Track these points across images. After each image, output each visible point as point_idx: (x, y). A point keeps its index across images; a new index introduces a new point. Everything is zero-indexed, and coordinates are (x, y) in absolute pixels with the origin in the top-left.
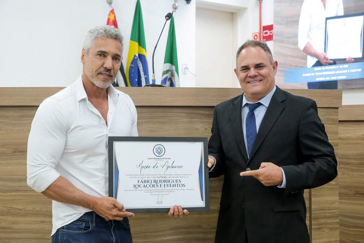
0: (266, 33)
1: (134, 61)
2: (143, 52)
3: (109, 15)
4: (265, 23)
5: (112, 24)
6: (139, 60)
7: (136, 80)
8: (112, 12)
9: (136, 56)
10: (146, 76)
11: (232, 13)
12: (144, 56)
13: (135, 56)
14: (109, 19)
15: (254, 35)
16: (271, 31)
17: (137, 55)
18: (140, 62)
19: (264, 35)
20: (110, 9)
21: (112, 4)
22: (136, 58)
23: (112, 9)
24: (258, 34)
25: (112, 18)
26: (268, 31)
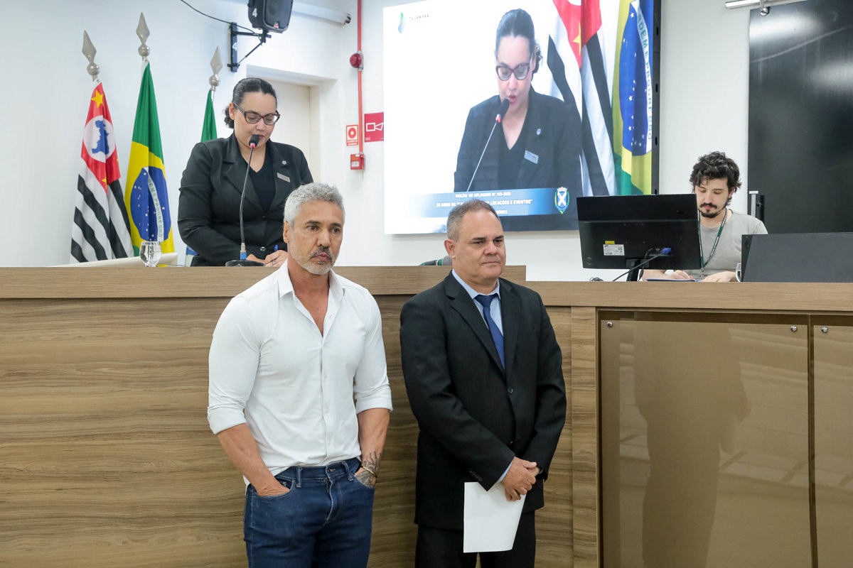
0: (371, 127)
1: (141, 180)
2: (158, 164)
3: (94, 95)
4: (369, 109)
5: (99, 112)
6: (150, 178)
7: (147, 215)
8: (99, 89)
9: (146, 172)
10: (163, 208)
11: (309, 88)
12: (160, 171)
13: (143, 170)
14: (93, 103)
15: (349, 128)
16: (378, 125)
17: (147, 169)
18: (152, 182)
19: (367, 131)
20: (95, 84)
21: (98, 75)
22: (145, 174)
23: (97, 84)
24: (356, 128)
25: (99, 101)
26: (374, 123)
